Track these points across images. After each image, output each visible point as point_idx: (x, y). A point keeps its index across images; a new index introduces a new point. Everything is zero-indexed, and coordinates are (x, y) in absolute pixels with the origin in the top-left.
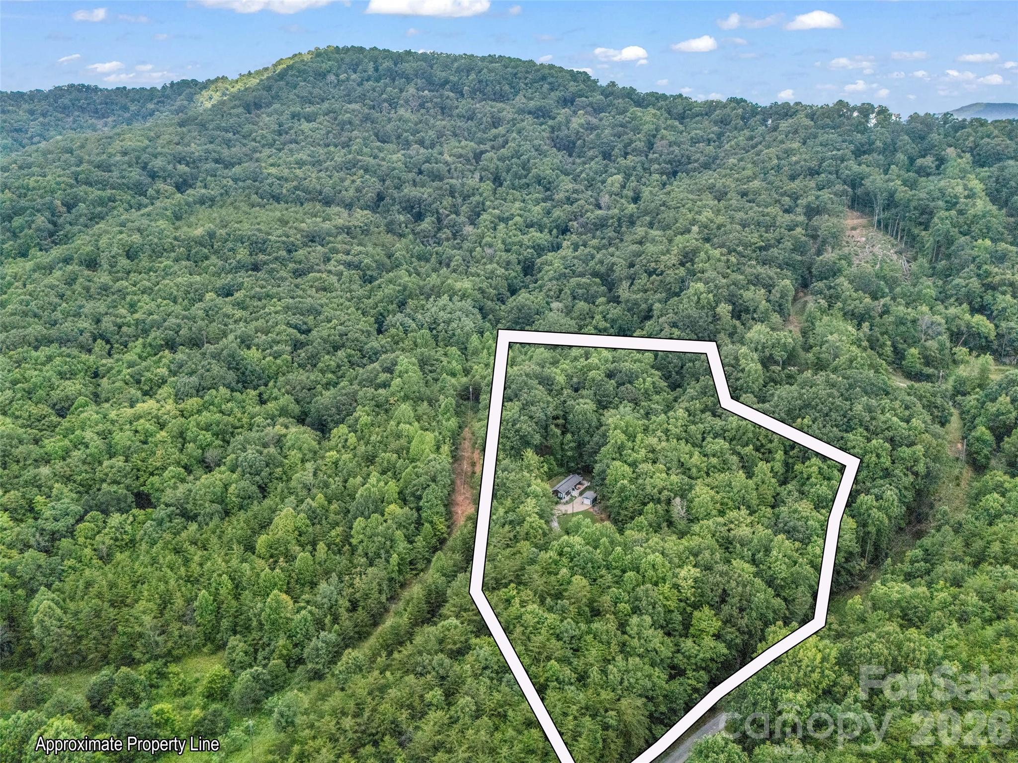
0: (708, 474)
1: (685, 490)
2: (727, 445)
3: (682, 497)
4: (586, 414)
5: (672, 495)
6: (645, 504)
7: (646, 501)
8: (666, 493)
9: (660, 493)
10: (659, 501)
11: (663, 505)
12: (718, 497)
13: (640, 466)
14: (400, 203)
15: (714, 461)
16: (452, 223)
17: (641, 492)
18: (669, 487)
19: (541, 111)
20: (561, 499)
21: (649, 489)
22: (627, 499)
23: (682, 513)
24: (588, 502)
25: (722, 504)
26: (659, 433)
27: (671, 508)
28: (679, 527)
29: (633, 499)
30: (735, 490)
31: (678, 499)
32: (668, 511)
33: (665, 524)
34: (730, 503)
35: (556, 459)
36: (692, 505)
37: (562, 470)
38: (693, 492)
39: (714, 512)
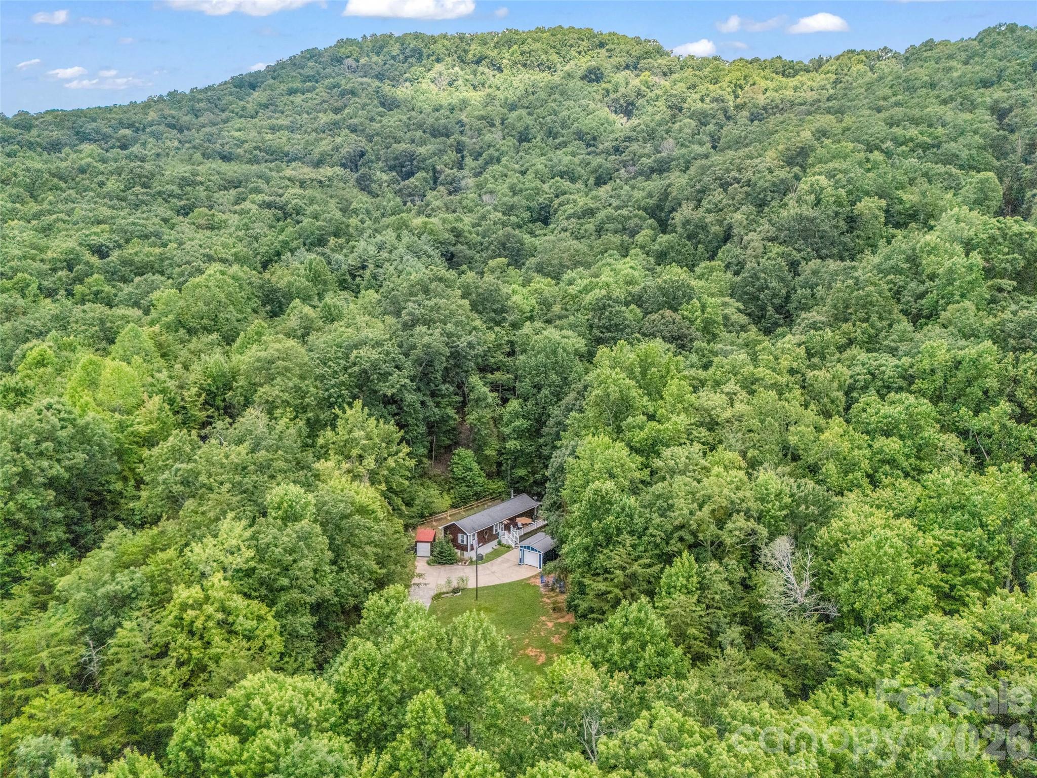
0: (874, 483)
1: (808, 518)
2: (925, 406)
3: (800, 541)
4: (554, 352)
5: (763, 531)
6: (667, 559)
7: (674, 546)
8: (739, 522)
9: (721, 524)
10: (719, 551)
11: (732, 562)
12: (927, 542)
13: (666, 453)
14: (386, 161)
15: (892, 445)
16: (449, 179)
17: (657, 519)
18: (753, 505)
19: (596, 75)
20: (464, 548)
21: (682, 507)
22: (609, 540)
23: (801, 591)
24: (533, 559)
25: (944, 567)
26: (731, 387)
27: (760, 576)
28: (786, 643)
29: (629, 540)
30: (994, 521)
31: (783, 545)
32: (746, 586)
33: (734, 633)
34: (978, 568)
35: (482, 460)
36: (834, 567)
37: (497, 485)
38: (836, 524)
39: (923, 595)
